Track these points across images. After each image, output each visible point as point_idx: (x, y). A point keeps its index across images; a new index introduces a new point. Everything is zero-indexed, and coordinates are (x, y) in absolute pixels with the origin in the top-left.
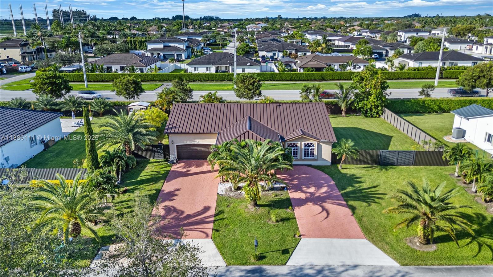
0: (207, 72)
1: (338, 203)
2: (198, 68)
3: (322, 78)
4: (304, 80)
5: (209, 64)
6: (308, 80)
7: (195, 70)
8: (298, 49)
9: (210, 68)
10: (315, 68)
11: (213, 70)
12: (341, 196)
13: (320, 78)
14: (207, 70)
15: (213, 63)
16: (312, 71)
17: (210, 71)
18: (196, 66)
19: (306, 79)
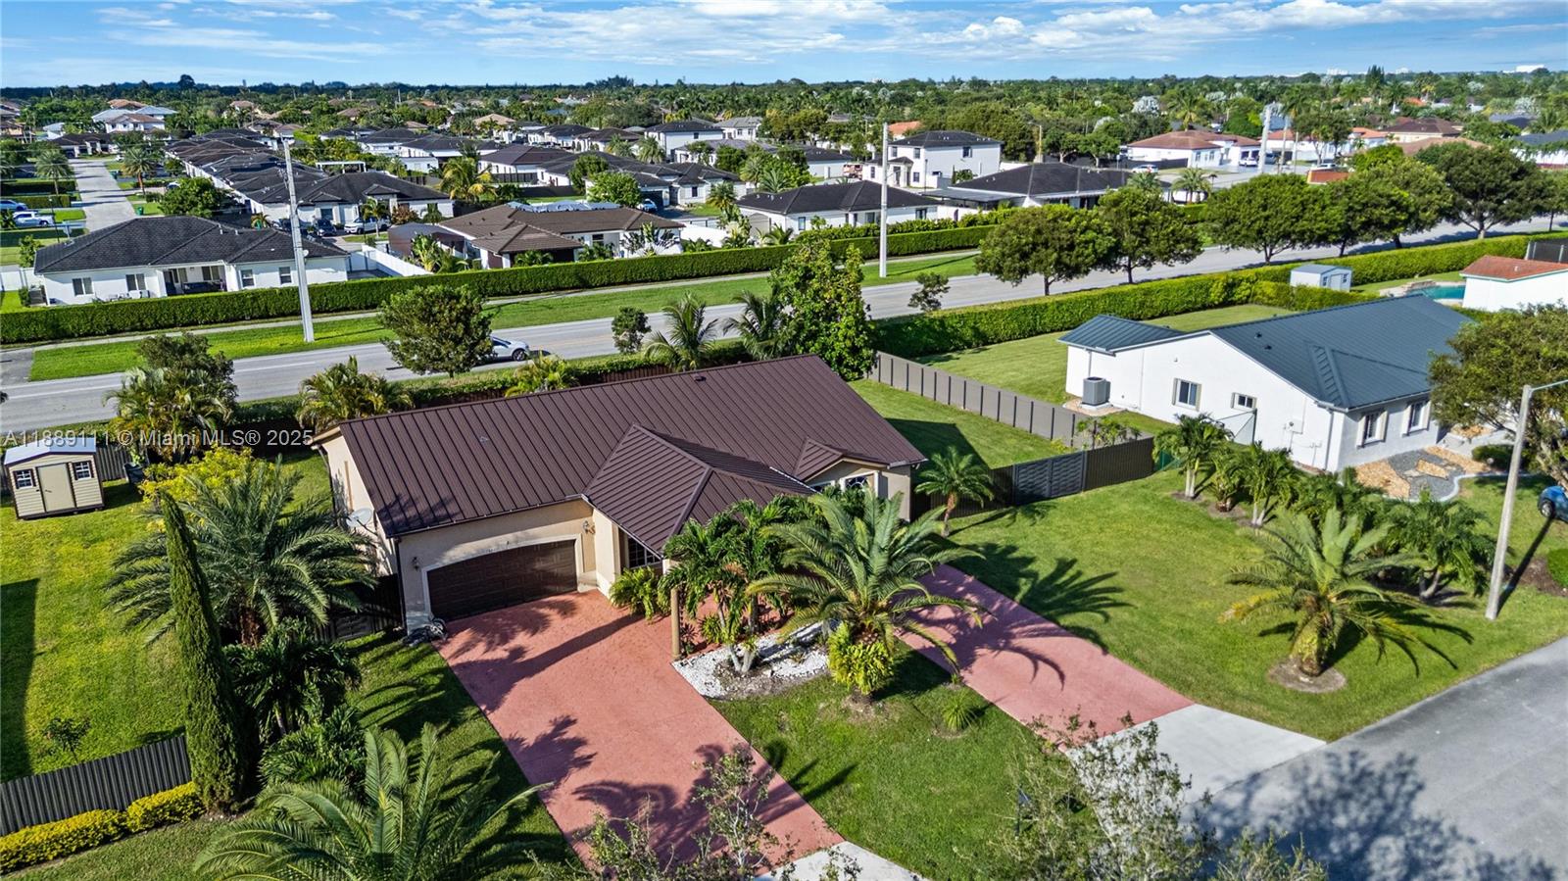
0: (135, 295)
1: (1042, 629)
2: (88, 281)
3: (581, 279)
4: (526, 292)
5: (135, 261)
6: (537, 291)
7: (78, 291)
8: (406, 193)
9: (141, 277)
10: (551, 251)
11: (155, 284)
12: (1026, 610)
13: (574, 281)
14: (131, 287)
15: (154, 259)
16: (545, 261)
17: (142, 287)
18: (81, 275)
19: (529, 286)
